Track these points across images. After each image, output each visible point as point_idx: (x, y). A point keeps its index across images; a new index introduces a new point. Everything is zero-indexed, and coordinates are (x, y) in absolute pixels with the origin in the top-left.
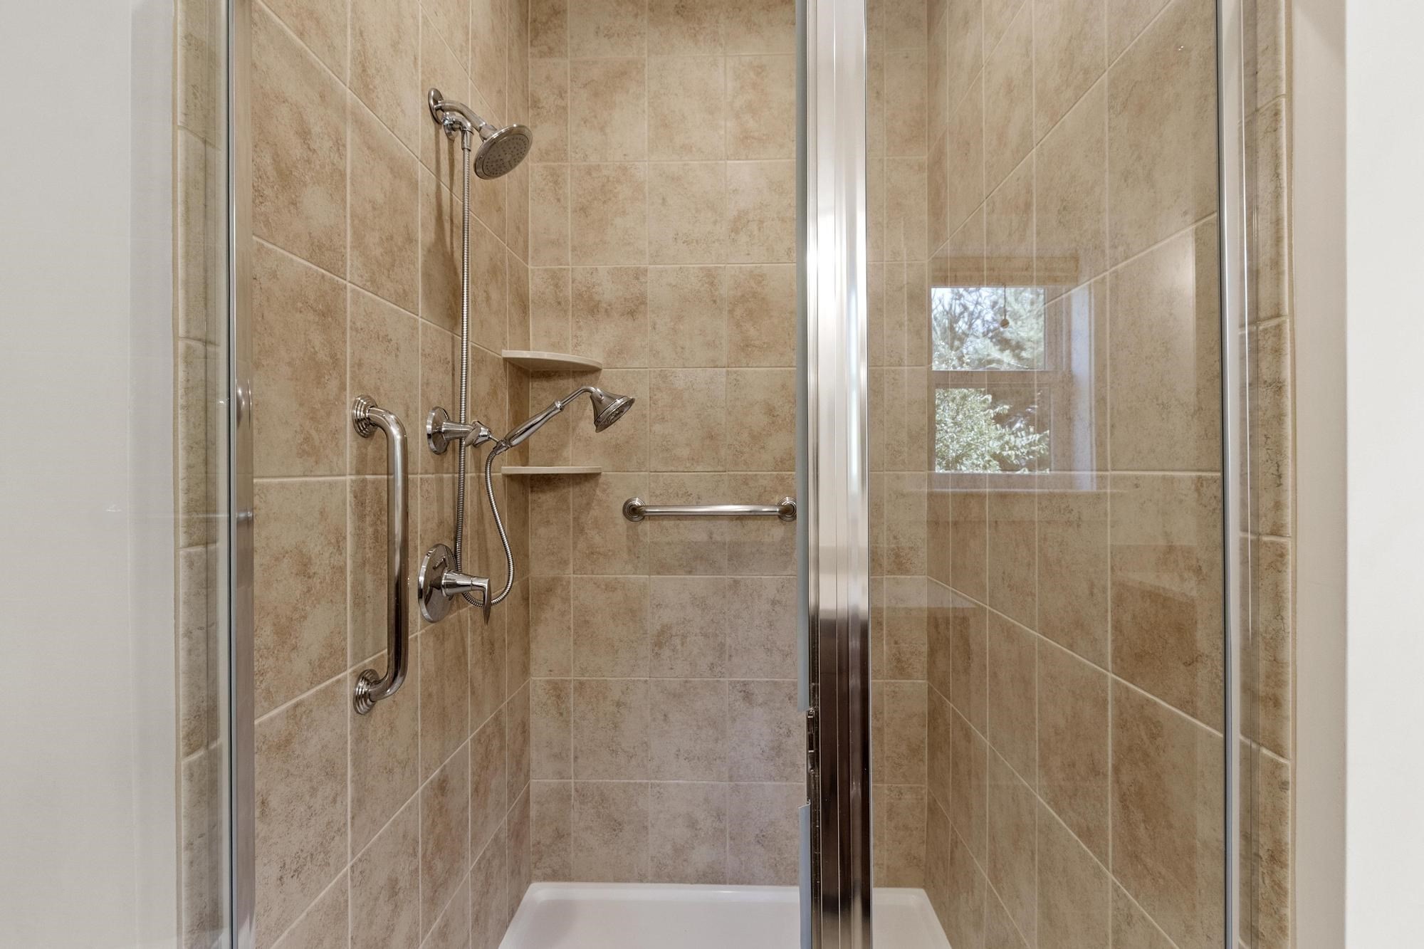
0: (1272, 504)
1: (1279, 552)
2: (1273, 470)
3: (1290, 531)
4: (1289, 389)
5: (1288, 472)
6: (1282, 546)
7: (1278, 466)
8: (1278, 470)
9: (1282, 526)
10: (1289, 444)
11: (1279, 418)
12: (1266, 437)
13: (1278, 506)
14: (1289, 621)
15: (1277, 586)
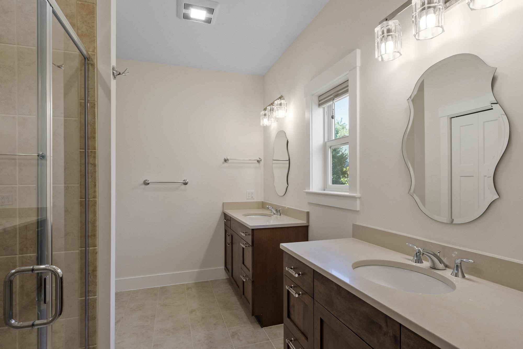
0: (93, 191)
1: (95, 202)
2: (94, 183)
3: (97, 197)
4: (97, 166)
5: (97, 184)
6: (96, 200)
7: (95, 183)
8: (95, 184)
9: (96, 196)
10: (97, 178)
11: (95, 172)
12: (92, 176)
13: (95, 191)
14: (97, 217)
15: (95, 209)
